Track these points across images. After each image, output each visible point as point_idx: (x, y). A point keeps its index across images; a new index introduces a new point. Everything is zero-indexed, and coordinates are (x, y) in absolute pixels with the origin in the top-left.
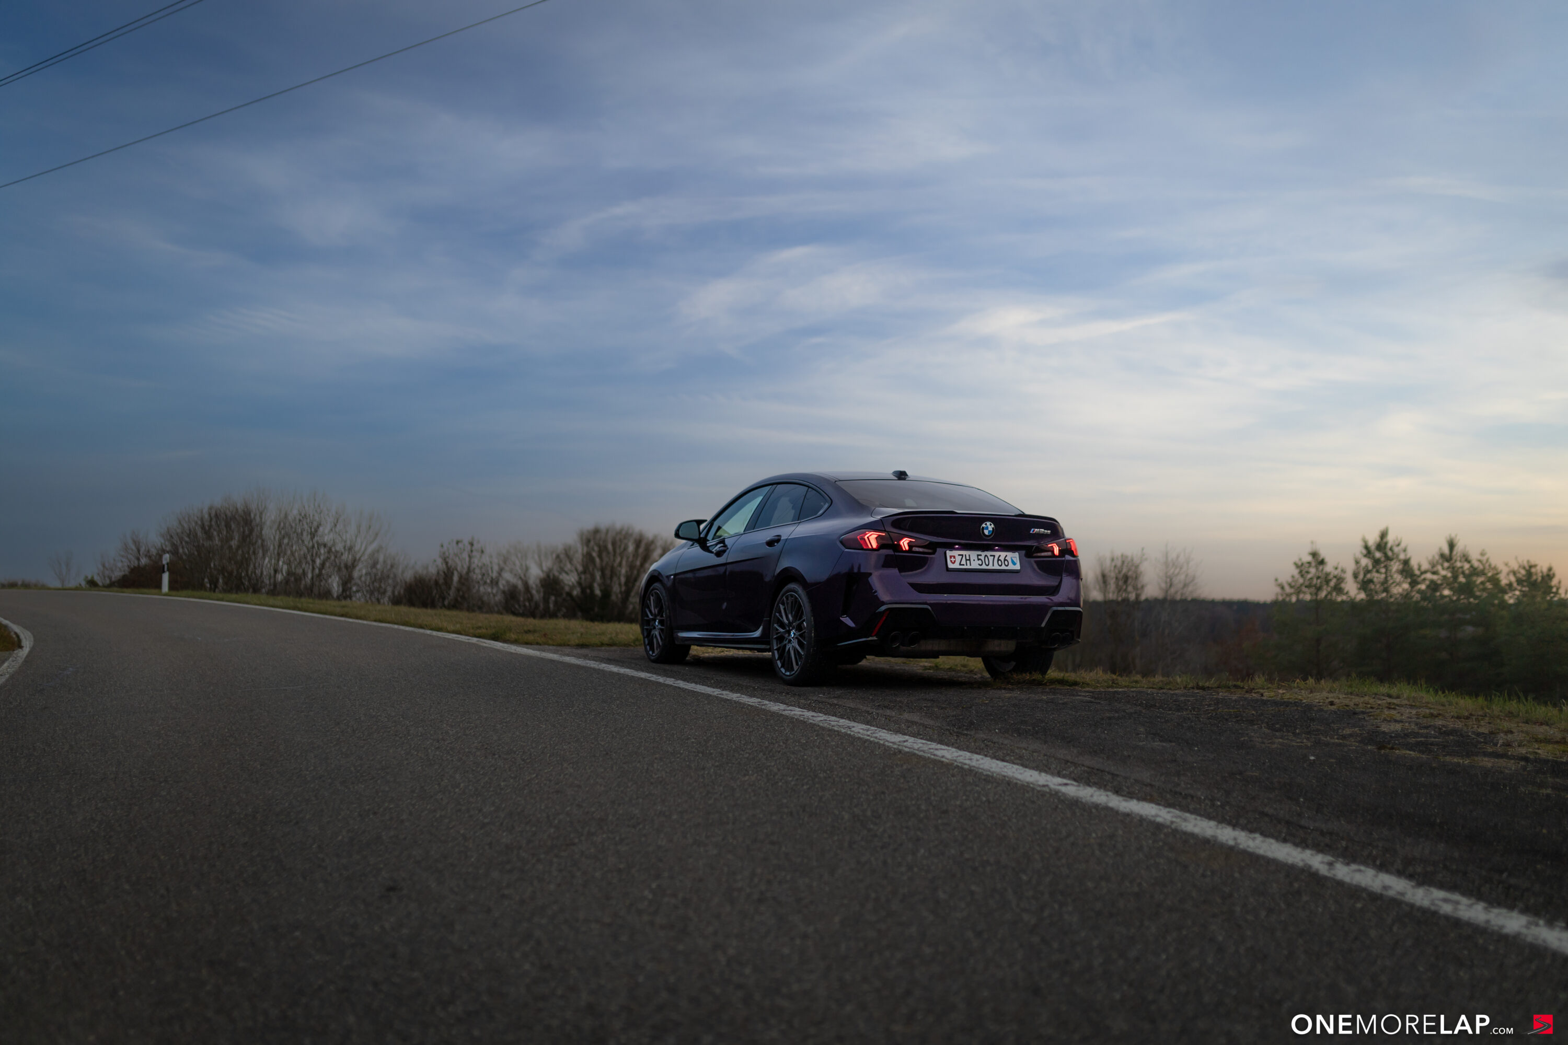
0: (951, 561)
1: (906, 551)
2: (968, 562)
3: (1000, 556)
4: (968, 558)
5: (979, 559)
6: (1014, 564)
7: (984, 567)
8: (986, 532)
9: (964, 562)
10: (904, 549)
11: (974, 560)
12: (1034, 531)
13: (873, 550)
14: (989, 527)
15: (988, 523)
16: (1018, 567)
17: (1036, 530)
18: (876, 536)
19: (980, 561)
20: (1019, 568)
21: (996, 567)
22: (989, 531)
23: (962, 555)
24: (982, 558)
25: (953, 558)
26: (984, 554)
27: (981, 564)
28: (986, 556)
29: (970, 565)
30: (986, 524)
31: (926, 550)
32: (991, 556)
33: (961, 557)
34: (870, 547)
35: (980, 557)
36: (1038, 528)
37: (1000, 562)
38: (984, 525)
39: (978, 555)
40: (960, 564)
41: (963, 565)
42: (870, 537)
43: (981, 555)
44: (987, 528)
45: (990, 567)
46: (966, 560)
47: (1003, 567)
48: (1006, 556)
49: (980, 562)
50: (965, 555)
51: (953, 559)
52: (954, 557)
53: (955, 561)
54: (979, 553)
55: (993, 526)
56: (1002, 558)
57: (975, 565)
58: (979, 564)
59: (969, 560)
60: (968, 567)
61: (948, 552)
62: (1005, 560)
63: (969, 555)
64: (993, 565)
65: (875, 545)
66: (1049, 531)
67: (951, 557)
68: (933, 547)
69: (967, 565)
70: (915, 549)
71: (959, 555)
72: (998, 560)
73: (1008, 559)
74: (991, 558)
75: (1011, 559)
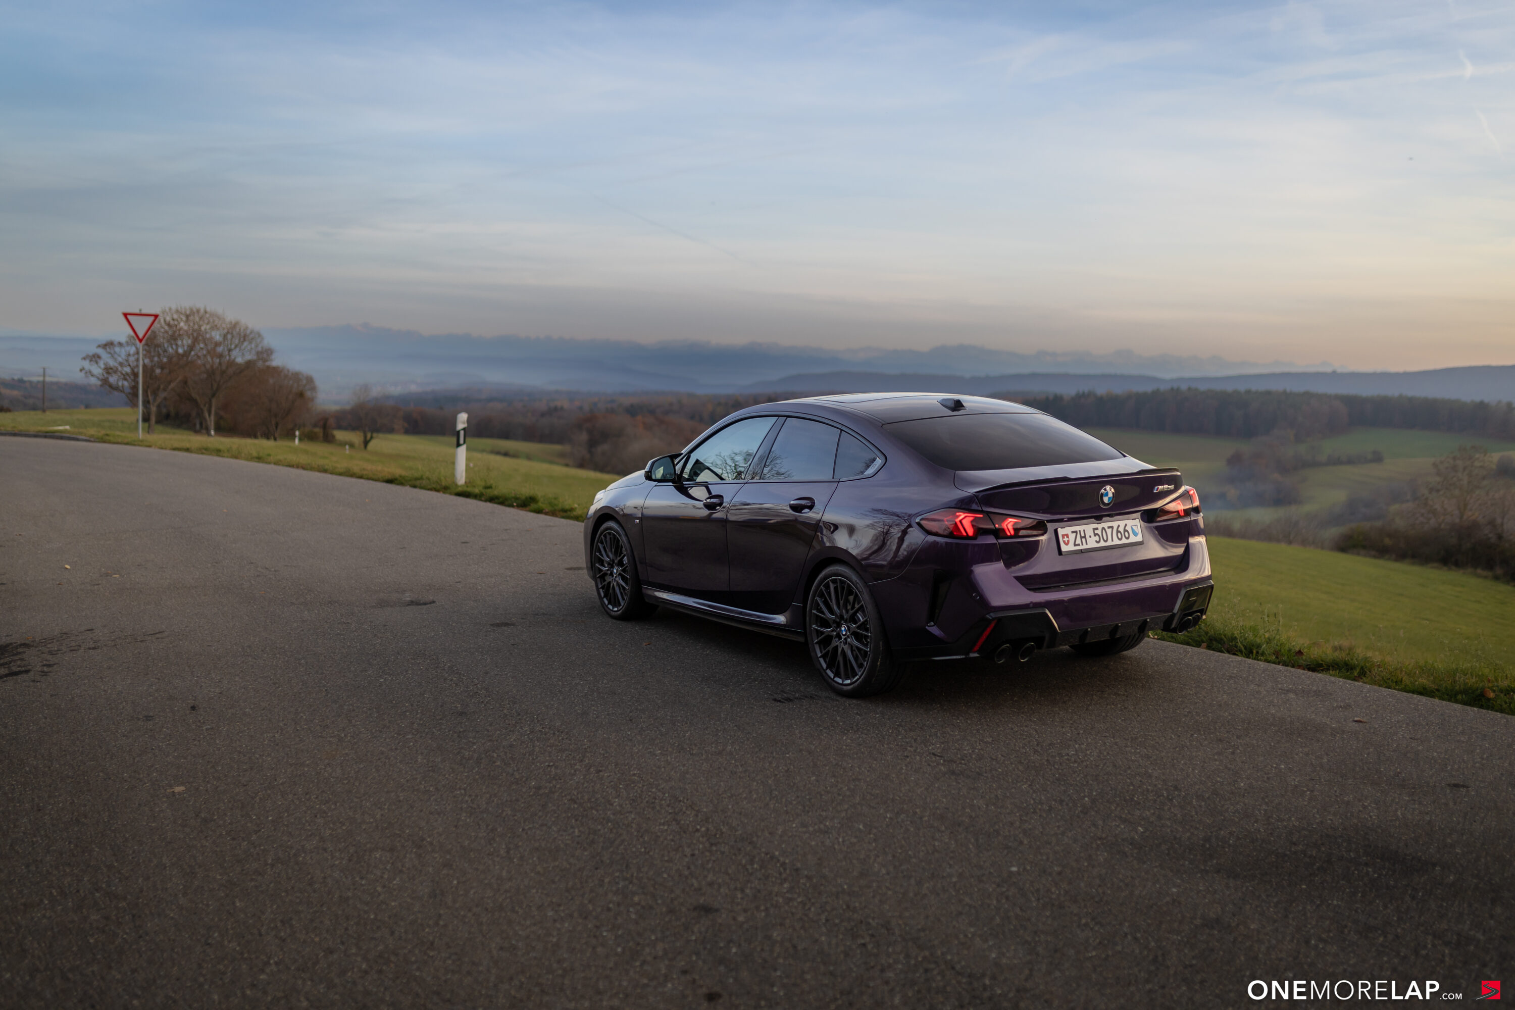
0: (1064, 542)
1: (1011, 537)
2: (1084, 540)
3: (1119, 526)
4: (1083, 535)
5: (1095, 535)
6: (1135, 534)
7: (1102, 544)
8: (1106, 500)
9: (1078, 541)
10: (1009, 534)
11: (1090, 537)
12: (1158, 488)
13: (968, 537)
14: (1109, 491)
15: (1108, 488)
16: (1139, 538)
17: (1160, 487)
18: (971, 518)
19: (1097, 536)
20: (1141, 540)
21: (1116, 542)
22: (1109, 498)
23: (1076, 532)
24: (1099, 532)
26: (1100, 526)
27: (1098, 540)
28: (1103, 528)
29: (1087, 544)
30: (1105, 490)
31: (1035, 532)
32: (1109, 527)
33: (1075, 534)
34: (964, 534)
35: (1096, 532)
36: (1161, 485)
37: (1119, 534)
38: (1103, 491)
39: (1094, 529)
40: (1075, 545)
41: (1079, 545)
42: (964, 521)
43: (1097, 529)
44: (1107, 494)
45: (1109, 543)
46: (1082, 538)
47: (1124, 541)
48: (1126, 525)
49: (1097, 538)
50: (1080, 531)
51: (1066, 539)
52: (1067, 536)
53: (1068, 541)
54: (1095, 526)
55: (1113, 490)
56: (1121, 529)
57: (1092, 543)
58: (1096, 542)
59: (1085, 537)
60: (1085, 547)
61: (1059, 530)
62: (1125, 531)
63: (1084, 531)
64: (1112, 540)
65: (971, 532)
66: (1173, 486)
67: (1063, 536)
68: (1041, 527)
69: (1082, 545)
70: (1022, 533)
71: (1073, 532)
72: (1118, 532)
73: (1128, 528)
74: (1109, 531)
75: (1132, 528)
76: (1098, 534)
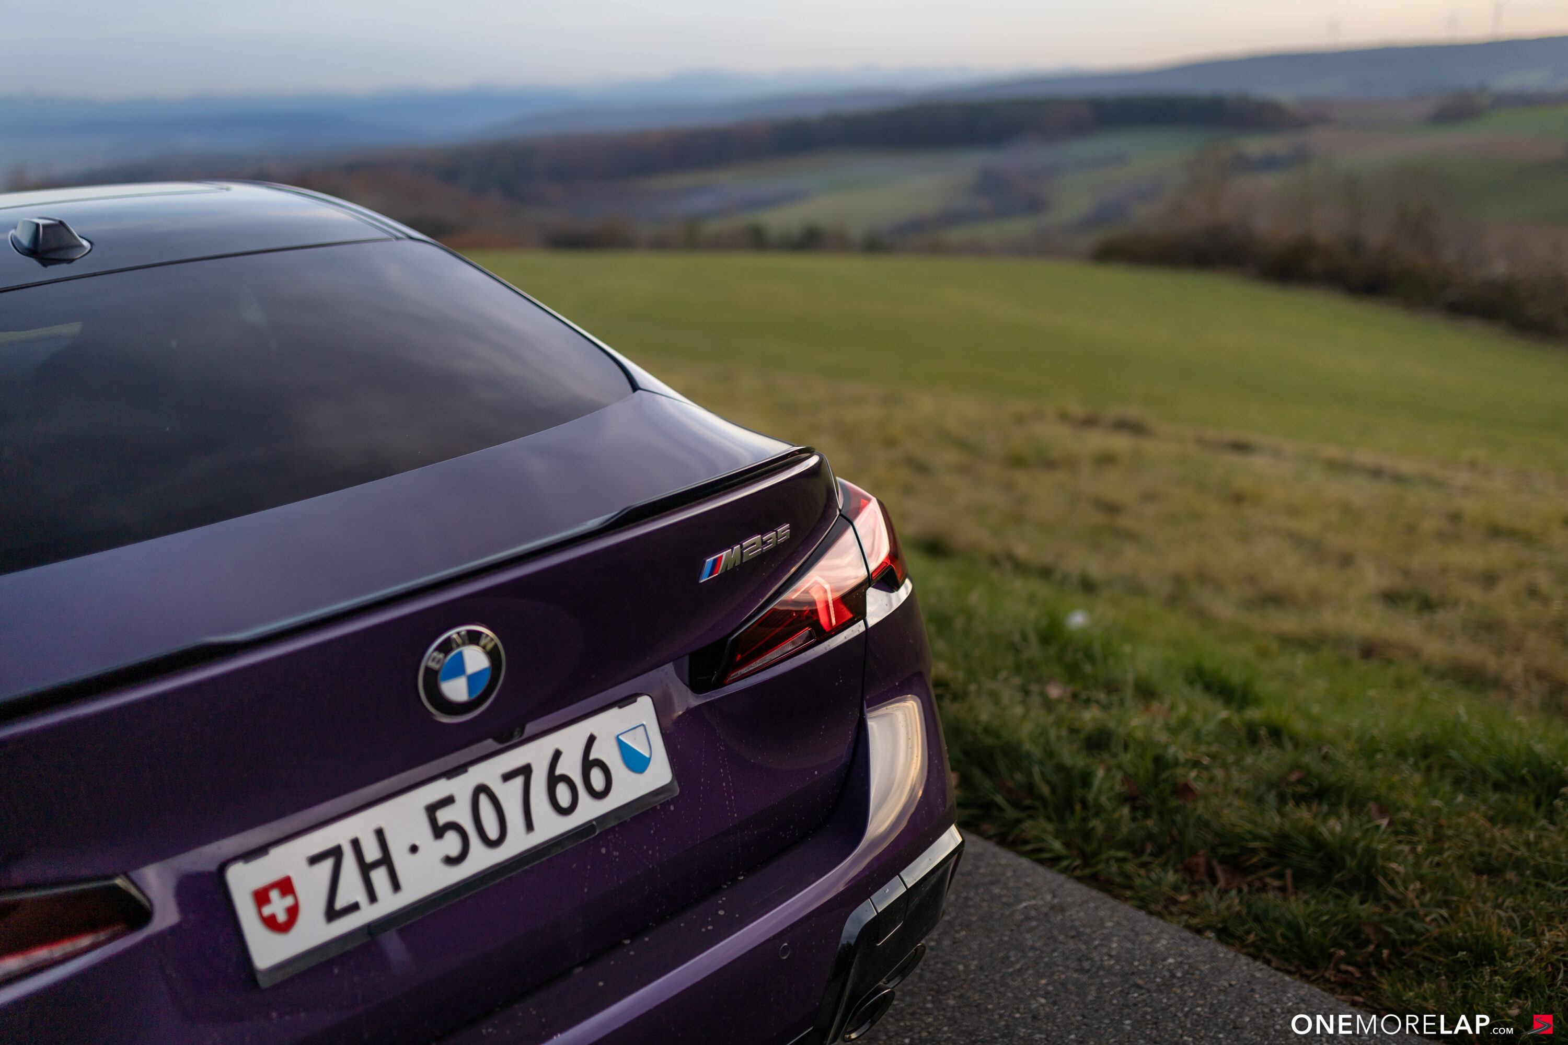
0: (270, 923)
2: (379, 877)
3: (557, 754)
4: (372, 853)
5: (439, 832)
7: (478, 862)
8: (457, 688)
11: (413, 849)
15: (461, 630)
16: (656, 776)
17: (724, 554)
19: (450, 835)
20: (671, 777)
21: (549, 827)
23: (336, 853)
24: (459, 813)
25: (274, 895)
26: (462, 785)
27: (455, 851)
28: (481, 790)
32: (507, 776)
33: (328, 864)
35: (443, 816)
36: (730, 546)
37: (561, 791)
39: (432, 810)
40: (332, 914)
43: (449, 801)
44: (458, 668)
45: (514, 845)
46: (365, 869)
47: (585, 812)
48: (592, 738)
49: (450, 844)
50: (356, 843)
52: (286, 886)
53: (293, 912)
54: (436, 791)
56: (570, 766)
57: (423, 876)
58: (447, 861)
59: (386, 860)
60: (385, 906)
62: (588, 764)
63: (380, 833)
66: (784, 529)
67: (261, 897)
69: (373, 900)
71: (316, 860)
72: (553, 780)
73: (604, 751)
74: (510, 794)
75: (621, 744)
76: (454, 826)
